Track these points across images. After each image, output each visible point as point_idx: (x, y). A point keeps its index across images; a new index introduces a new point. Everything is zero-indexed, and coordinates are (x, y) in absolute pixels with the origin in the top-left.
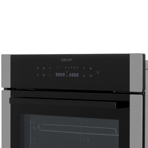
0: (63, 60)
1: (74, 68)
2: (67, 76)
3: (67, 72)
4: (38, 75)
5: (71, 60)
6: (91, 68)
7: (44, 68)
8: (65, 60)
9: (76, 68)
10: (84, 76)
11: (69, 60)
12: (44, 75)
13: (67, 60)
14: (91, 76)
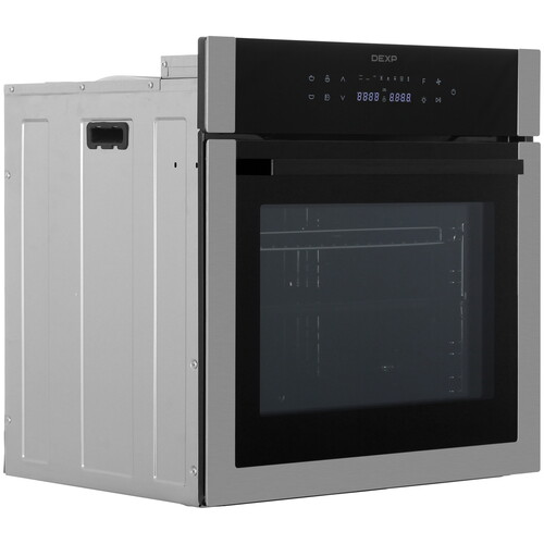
0: (375, 58)
1: (402, 79)
2: (384, 99)
3: (385, 90)
5: (394, 58)
6: (439, 82)
7: (327, 79)
8: (380, 58)
9: (405, 79)
10: (424, 100)
11: (390, 59)
12: (327, 97)
13: (385, 59)
14: (440, 100)
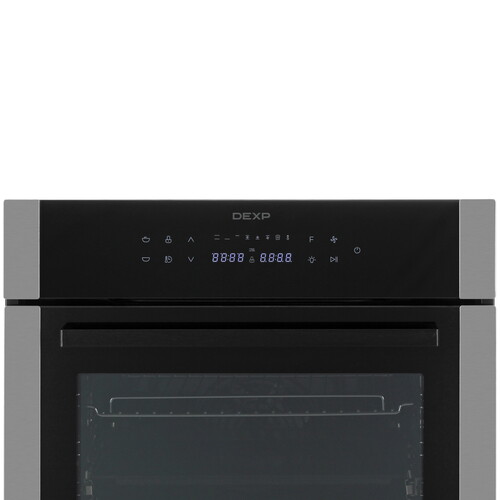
1: (278, 237)
2: (252, 260)
3: (252, 250)
4: (146, 259)
6: (334, 240)
7: (168, 240)
8: (245, 216)
9: (283, 237)
10: (312, 260)
11: (260, 216)
12: (168, 259)
13: (252, 216)
14: (336, 259)
